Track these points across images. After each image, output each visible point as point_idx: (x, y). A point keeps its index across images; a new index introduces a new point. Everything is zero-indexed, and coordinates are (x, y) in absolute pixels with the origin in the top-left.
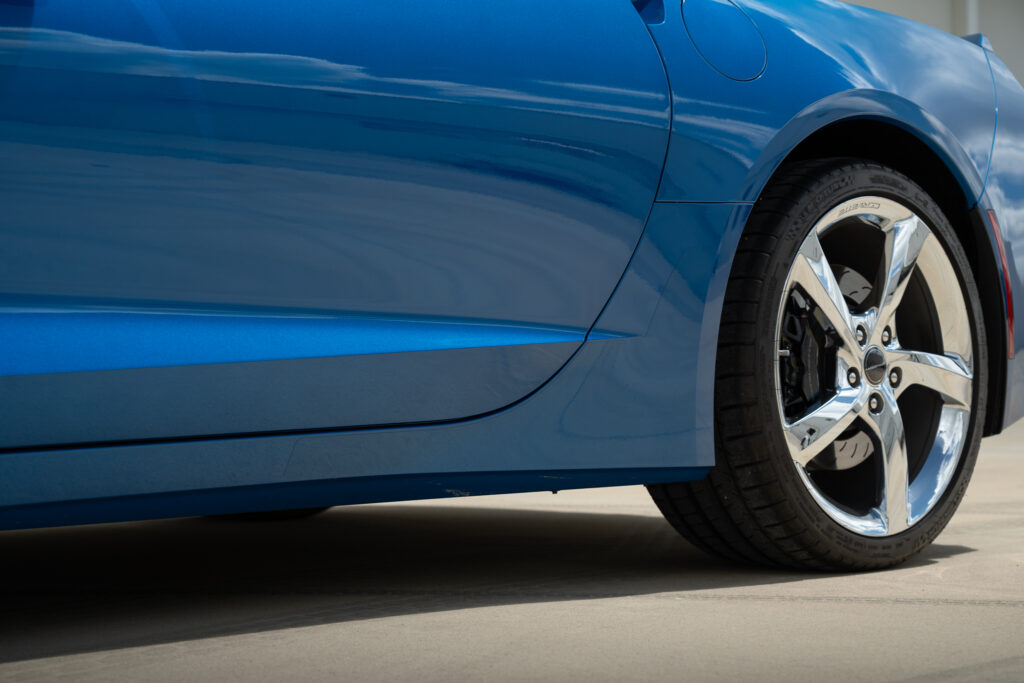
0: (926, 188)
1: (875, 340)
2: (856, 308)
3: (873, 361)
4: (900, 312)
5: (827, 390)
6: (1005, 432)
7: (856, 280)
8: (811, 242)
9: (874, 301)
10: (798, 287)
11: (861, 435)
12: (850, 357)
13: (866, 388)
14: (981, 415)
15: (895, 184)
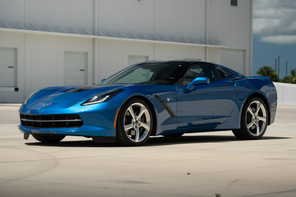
0: (261, 99)
1: (256, 116)
2: (254, 112)
3: (256, 118)
4: (258, 113)
5: (251, 121)
6: (270, 125)
7: (254, 109)
8: (249, 106)
9: (256, 111)
10: (248, 111)
11: (254, 126)
12: (253, 117)
13: (255, 121)
14: (267, 123)
15: (258, 99)
